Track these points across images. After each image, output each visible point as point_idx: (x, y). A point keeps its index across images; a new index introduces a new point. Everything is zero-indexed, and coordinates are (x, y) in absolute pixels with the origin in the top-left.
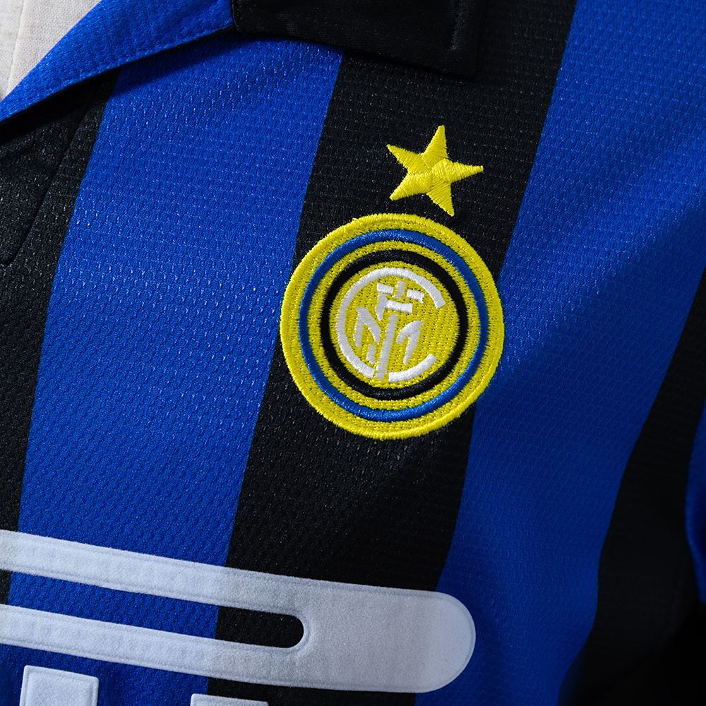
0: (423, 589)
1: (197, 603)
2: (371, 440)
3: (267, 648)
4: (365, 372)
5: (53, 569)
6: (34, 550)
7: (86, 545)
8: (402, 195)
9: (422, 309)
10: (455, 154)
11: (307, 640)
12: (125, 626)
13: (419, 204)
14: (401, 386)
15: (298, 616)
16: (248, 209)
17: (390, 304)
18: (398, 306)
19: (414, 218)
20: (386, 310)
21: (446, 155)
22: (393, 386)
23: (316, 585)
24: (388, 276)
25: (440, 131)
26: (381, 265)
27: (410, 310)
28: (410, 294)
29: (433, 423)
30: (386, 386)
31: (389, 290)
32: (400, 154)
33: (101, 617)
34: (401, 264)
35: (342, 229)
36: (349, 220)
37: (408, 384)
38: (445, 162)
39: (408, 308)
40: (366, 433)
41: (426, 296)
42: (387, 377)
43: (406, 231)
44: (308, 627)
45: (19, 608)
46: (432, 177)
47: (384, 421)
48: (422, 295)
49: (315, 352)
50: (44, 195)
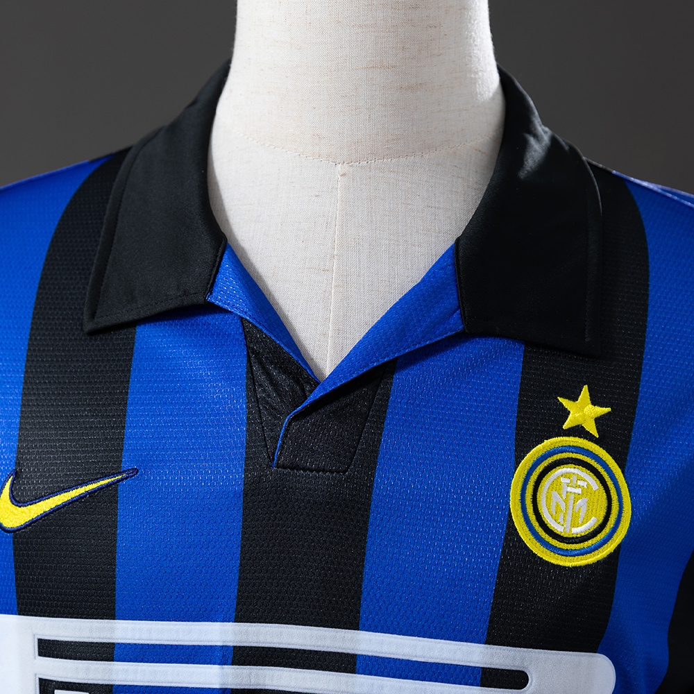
0: (590, 652)
1: (469, 667)
2: (565, 567)
3: (510, 690)
4: (558, 529)
5: (383, 651)
6: (370, 641)
7: (401, 636)
8: (570, 426)
9: (587, 491)
10: (595, 401)
11: (531, 684)
12: (427, 682)
13: (578, 431)
14: (579, 536)
15: (526, 671)
16: (484, 437)
17: (569, 489)
18: (574, 490)
19: (577, 439)
20: (567, 492)
21: (590, 402)
22: (575, 536)
23: (535, 652)
24: (567, 473)
25: (585, 388)
26: (562, 466)
27: (580, 492)
28: (579, 483)
29: (599, 556)
30: (571, 536)
31: (568, 481)
32: (565, 403)
33: (412, 678)
34: (573, 465)
35: (540, 446)
36: (543, 442)
37: (583, 534)
38: (591, 406)
39: (579, 491)
40: (562, 563)
41: (588, 485)
42: (571, 530)
43: (574, 447)
44: (531, 677)
45: (363, 676)
46: (584, 415)
47: (572, 556)
48: (586, 483)
49: (531, 518)
50: (362, 431)
